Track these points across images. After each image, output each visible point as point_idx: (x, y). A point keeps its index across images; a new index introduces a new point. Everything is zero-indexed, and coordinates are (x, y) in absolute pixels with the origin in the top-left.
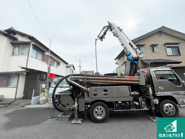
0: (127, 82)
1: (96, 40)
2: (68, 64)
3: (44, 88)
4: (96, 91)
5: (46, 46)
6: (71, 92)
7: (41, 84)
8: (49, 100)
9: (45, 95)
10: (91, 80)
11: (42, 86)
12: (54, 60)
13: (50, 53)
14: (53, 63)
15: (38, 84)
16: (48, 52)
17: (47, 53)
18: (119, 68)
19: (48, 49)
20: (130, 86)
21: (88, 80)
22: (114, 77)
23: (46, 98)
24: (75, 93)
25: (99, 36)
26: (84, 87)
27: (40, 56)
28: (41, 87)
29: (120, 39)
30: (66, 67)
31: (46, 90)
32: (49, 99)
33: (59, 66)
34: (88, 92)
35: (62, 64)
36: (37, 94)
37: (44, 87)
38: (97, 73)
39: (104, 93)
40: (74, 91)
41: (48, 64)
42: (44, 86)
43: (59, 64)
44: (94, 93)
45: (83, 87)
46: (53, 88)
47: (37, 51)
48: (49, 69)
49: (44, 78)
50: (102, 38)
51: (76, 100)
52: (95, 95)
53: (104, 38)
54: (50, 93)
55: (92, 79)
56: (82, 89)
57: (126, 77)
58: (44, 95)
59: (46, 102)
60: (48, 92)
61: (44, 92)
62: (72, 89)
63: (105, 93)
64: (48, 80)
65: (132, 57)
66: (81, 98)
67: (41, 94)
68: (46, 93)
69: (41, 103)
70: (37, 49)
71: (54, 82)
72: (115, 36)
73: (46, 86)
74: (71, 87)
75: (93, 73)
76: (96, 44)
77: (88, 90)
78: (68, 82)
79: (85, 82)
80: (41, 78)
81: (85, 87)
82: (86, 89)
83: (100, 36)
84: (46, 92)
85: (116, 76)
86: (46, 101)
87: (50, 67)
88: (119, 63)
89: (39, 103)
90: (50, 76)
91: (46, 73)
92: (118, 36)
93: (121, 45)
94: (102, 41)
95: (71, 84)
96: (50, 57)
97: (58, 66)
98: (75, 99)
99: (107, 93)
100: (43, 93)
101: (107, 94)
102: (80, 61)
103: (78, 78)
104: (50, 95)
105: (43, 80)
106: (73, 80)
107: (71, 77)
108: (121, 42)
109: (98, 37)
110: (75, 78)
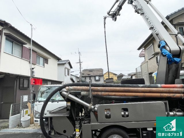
0: (162, 94)
1: (105, 18)
2: (60, 59)
3: (27, 102)
4: (109, 110)
5: (25, 34)
6: (68, 112)
7: (21, 96)
8: (36, 121)
9: (29, 113)
10: (100, 93)
11: (23, 98)
12: (39, 55)
13: (33, 45)
14: (38, 61)
15: (17, 95)
16: (30, 43)
17: (27, 46)
18: (146, 64)
19: (28, 39)
20: (167, 102)
21: (96, 93)
22: (139, 87)
23: (29, 117)
24: (74, 114)
25: (109, 12)
26: (89, 103)
27: (17, 50)
28: (21, 101)
29: (148, 19)
30: (58, 64)
31: (29, 105)
32: (35, 119)
33: (47, 63)
34: (95, 112)
35: (51, 60)
36: (16, 111)
37: (27, 100)
38: (109, 79)
39: (123, 113)
40: (74, 110)
41: (30, 62)
42: (25, 98)
43: (46, 61)
44: (106, 113)
45: (88, 105)
46: (39, 102)
47: (13, 42)
48: (32, 72)
49: (26, 85)
50: (114, 16)
51: (78, 126)
52: (108, 117)
53: (119, 15)
54: (36, 111)
55: (101, 91)
56: (87, 107)
57: (159, 85)
58: (27, 112)
59: (31, 124)
60: (33, 107)
61: (27, 107)
62: (69, 108)
63: (125, 113)
64: (32, 89)
65: (170, 51)
66: (86, 122)
67: (22, 111)
68: (29, 110)
69: (23, 125)
70: (12, 40)
71: (41, 92)
72: (138, 13)
73: (29, 99)
74: (69, 104)
75: (101, 72)
76: (105, 25)
77: (96, 109)
78: (63, 96)
79: (91, 96)
80: (21, 86)
81: (91, 104)
82: (93, 107)
83: (112, 12)
84: (29, 107)
85: (142, 85)
86: (31, 122)
87: (33, 69)
88: (146, 55)
89: (20, 125)
90: (34, 83)
91: (27, 78)
92: (143, 14)
93: (150, 29)
94: (115, 21)
95: (68, 100)
96: (33, 50)
97: (45, 64)
98: (75, 123)
99: (127, 113)
100: (25, 110)
101: (128, 116)
102: (79, 53)
103: (78, 90)
104: (36, 114)
105: (25, 89)
106: (70, 93)
107: (67, 87)
108: (149, 23)
109: (108, 14)
110: (75, 90)
